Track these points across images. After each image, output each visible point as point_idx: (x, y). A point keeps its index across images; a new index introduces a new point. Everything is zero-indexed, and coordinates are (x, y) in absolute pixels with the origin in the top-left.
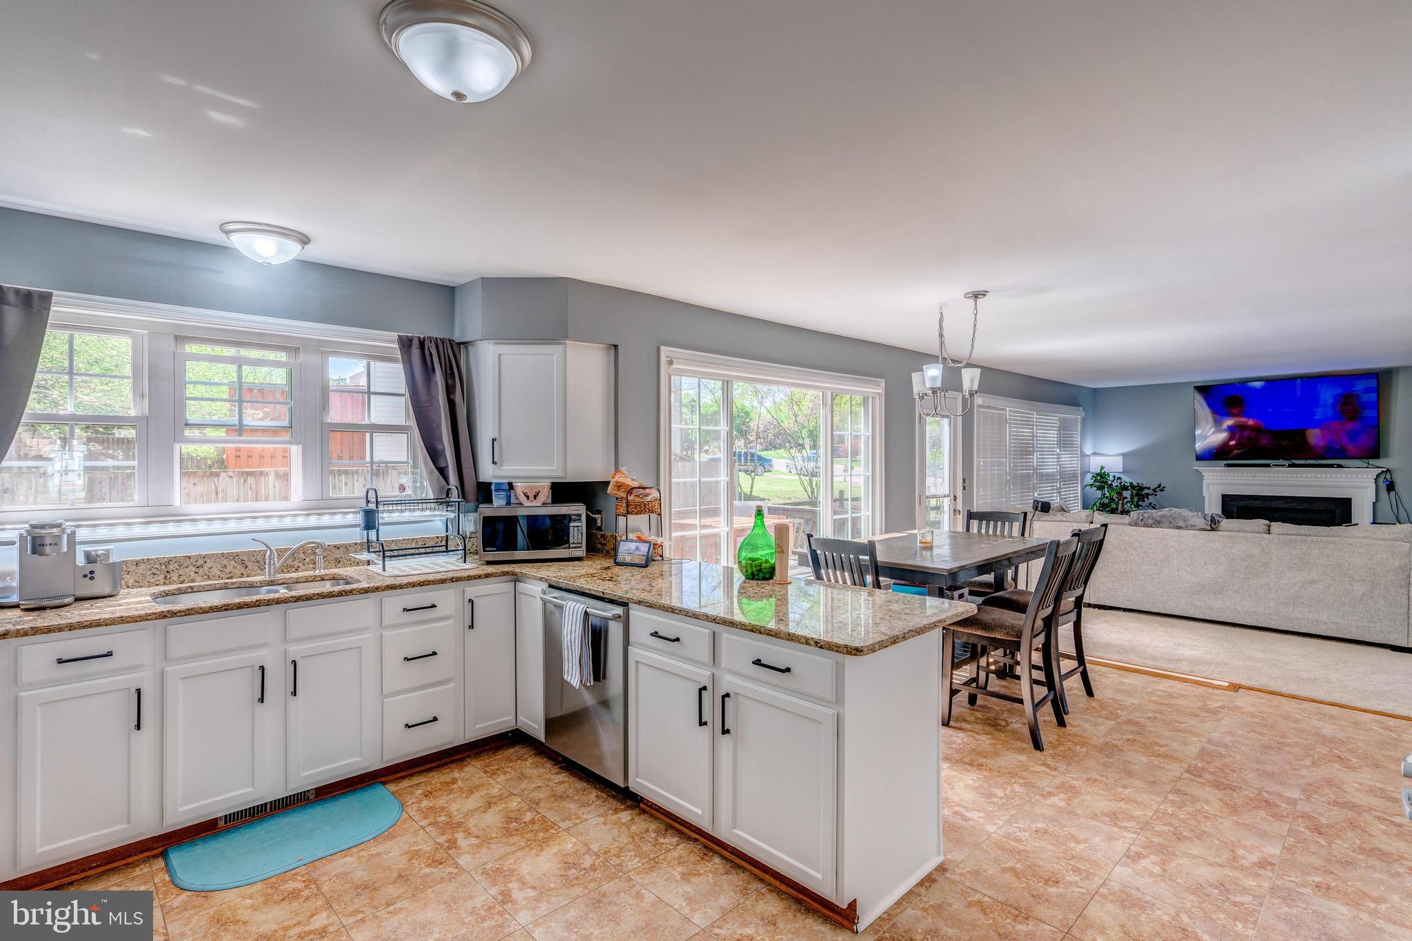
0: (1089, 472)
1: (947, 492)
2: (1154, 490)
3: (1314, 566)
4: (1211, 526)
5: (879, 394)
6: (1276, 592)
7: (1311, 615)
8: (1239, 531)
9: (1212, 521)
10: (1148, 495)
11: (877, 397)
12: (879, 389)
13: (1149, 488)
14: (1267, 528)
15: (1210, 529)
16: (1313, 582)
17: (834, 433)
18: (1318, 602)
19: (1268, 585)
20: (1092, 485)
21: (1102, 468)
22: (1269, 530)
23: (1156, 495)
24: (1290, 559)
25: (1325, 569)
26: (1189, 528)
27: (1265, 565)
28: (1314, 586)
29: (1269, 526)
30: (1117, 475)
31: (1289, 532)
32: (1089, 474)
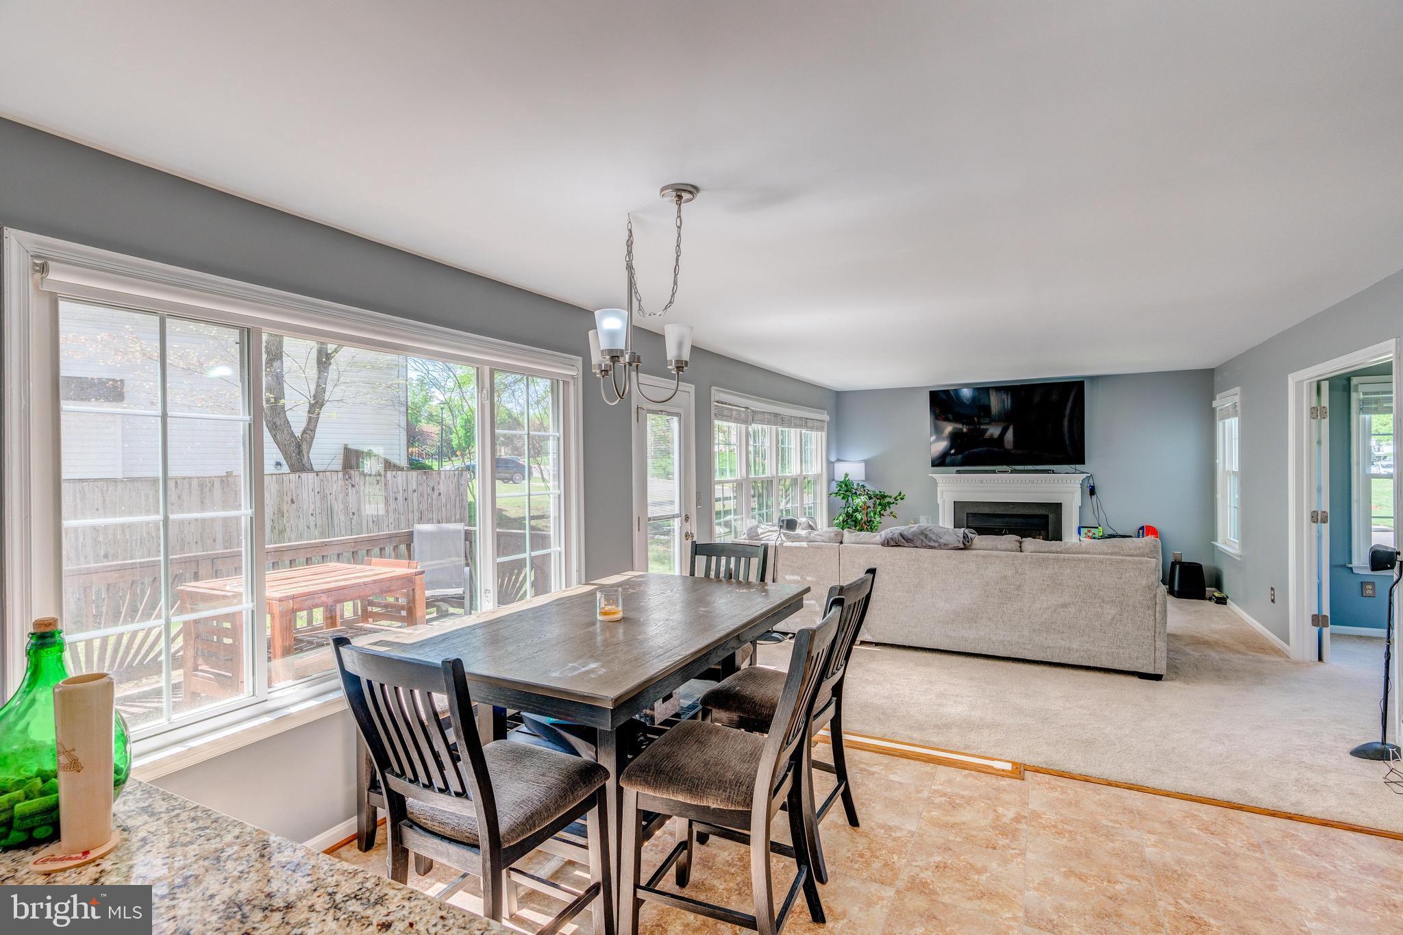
0: (834, 480)
1: (677, 511)
2: (896, 499)
3: (1066, 588)
4: (964, 544)
5: (572, 377)
6: (1029, 618)
7: (1063, 643)
8: (992, 550)
9: (964, 537)
10: (889, 503)
11: (572, 382)
12: (574, 370)
13: (890, 497)
14: (1019, 545)
15: (962, 546)
16: (1065, 605)
17: (497, 431)
18: (1070, 627)
19: (1021, 610)
20: (836, 493)
21: (847, 475)
22: (1020, 547)
23: (897, 504)
24: (1043, 580)
25: (1077, 590)
26: (942, 547)
27: (1019, 588)
28: (1066, 610)
29: (1021, 543)
30: (861, 484)
31: (1041, 550)
32: (834, 482)
